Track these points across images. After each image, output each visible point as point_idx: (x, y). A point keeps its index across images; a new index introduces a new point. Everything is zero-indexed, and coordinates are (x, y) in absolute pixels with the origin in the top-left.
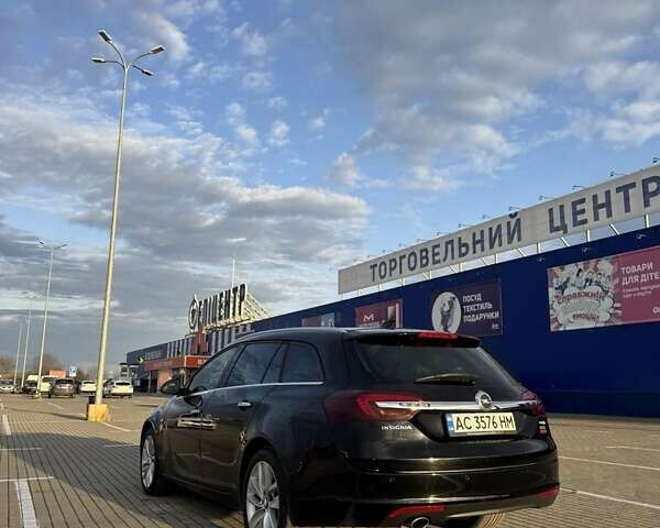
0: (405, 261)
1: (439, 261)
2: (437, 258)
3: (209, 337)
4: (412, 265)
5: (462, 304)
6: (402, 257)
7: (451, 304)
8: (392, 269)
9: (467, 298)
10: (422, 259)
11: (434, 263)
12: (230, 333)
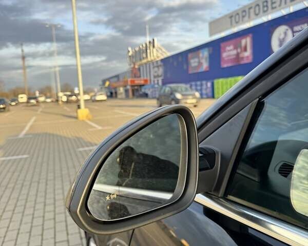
0: (252, 11)
1: (275, 8)
2: (274, 5)
3: (139, 69)
4: (257, 12)
5: (293, 32)
6: (250, 8)
7: (285, 34)
8: (243, 17)
9: (296, 28)
10: (264, 7)
11: (273, 8)
12: (150, 66)
